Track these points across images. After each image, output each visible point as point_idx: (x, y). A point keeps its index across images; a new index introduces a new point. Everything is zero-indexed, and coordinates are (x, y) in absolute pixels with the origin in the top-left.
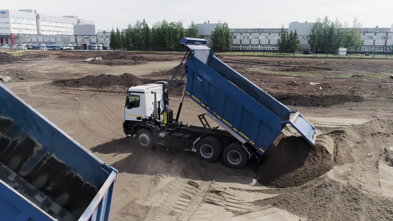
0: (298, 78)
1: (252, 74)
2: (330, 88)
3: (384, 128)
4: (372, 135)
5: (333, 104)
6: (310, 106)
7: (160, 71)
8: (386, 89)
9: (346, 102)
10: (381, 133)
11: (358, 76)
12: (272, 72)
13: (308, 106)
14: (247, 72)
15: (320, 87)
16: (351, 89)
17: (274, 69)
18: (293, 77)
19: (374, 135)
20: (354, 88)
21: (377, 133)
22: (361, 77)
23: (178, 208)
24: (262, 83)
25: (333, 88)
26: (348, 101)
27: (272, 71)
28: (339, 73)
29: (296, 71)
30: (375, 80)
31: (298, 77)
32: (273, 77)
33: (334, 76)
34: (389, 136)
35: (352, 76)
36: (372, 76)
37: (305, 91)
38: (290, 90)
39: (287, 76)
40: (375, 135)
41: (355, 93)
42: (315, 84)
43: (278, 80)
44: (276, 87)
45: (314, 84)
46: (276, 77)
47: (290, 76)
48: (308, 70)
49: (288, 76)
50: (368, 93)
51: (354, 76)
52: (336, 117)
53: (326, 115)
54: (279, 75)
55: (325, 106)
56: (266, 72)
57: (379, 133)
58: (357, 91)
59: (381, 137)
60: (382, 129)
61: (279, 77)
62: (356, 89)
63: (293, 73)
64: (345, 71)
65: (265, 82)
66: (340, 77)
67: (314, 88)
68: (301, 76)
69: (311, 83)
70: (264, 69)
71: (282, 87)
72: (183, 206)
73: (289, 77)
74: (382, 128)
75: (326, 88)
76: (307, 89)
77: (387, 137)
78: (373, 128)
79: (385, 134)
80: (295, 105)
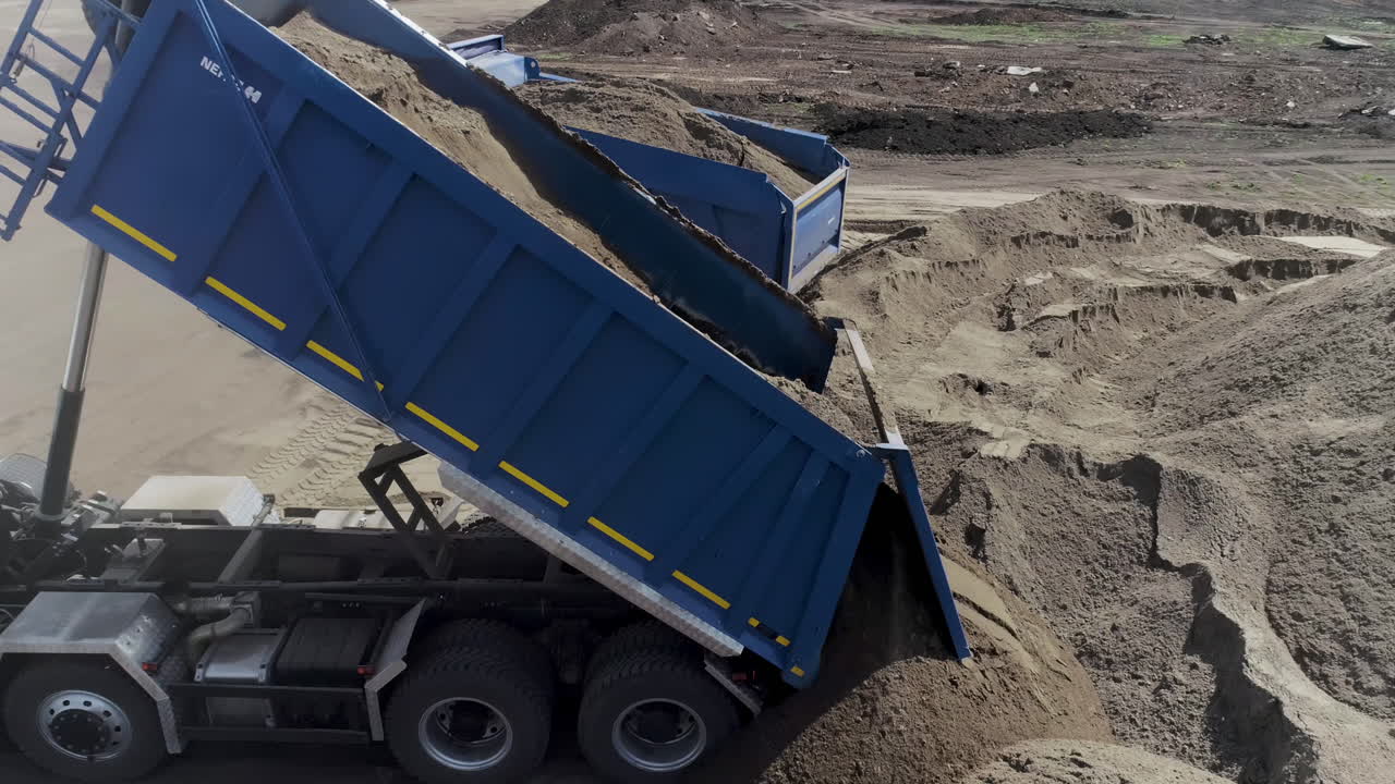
0: (983, 50)
1: (820, 36)
2: (1069, 85)
3: (1070, 218)
4: (1016, 241)
5: (1031, 144)
6: (945, 150)
7: (482, 25)
8: (1267, 90)
9: (1080, 137)
10: (1050, 234)
11: (1210, 40)
12: (899, 25)
13: (939, 152)
14: (806, 26)
15: (1032, 82)
16: (1146, 89)
17: (911, 13)
18: (966, 47)
19: (1023, 242)
20: (1155, 86)
21: (1036, 237)
22: (1219, 43)
23: (336, 451)
24: (842, 69)
25: (1078, 86)
26: (1090, 132)
27: (901, 21)
28: (1145, 30)
29: (989, 24)
30: (1263, 56)
31: (987, 44)
32: (893, 45)
33: (1119, 42)
34: (1075, 243)
35: (1187, 42)
36: (1260, 40)
37: (975, 99)
38: (924, 96)
39: (948, 44)
40: (1027, 240)
41: (1154, 106)
42: (1027, 71)
43: (903, 59)
44: (876, 84)
45: (1022, 73)
46: (906, 47)
47: (959, 42)
48: (1036, 18)
49: (951, 44)
50: (1201, 105)
51: (1193, 40)
52: (1008, 189)
53: (979, 184)
54: (919, 39)
55: (998, 152)
56: (876, 27)
57: (1043, 235)
58: (1162, 97)
59: (1048, 248)
60: (1062, 221)
61: (916, 48)
62: (1159, 92)
63: (974, 30)
64: (1173, 19)
65: (850, 67)
66: (1141, 44)
67: (1011, 87)
68: (997, 42)
69: (1012, 70)
70: (875, 13)
71: (895, 85)
72: (355, 444)
73: (952, 47)
74: (1065, 218)
75: (1052, 86)
76: (984, 91)
77: (1068, 246)
78: (1026, 221)
79: (1061, 238)
80: (894, 148)
